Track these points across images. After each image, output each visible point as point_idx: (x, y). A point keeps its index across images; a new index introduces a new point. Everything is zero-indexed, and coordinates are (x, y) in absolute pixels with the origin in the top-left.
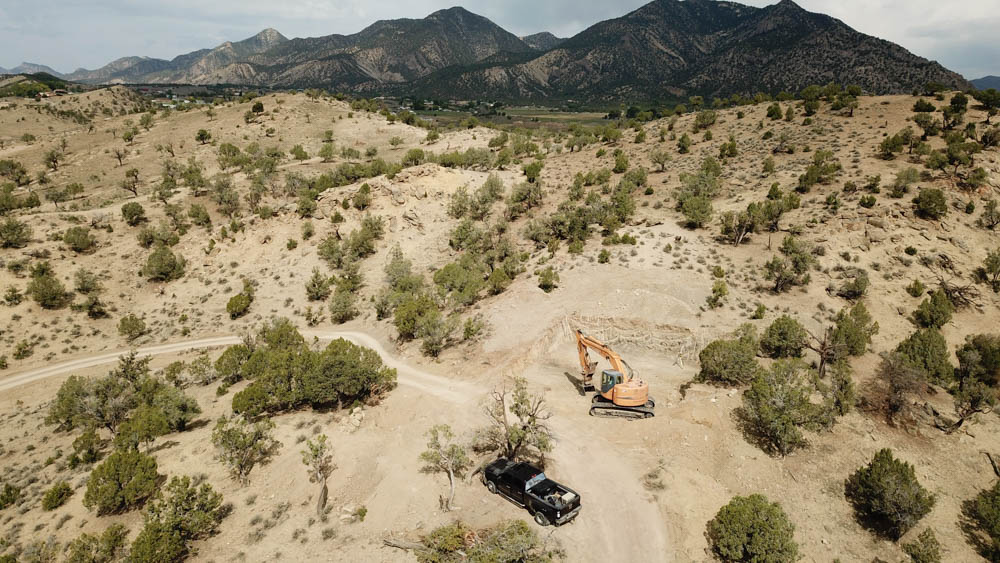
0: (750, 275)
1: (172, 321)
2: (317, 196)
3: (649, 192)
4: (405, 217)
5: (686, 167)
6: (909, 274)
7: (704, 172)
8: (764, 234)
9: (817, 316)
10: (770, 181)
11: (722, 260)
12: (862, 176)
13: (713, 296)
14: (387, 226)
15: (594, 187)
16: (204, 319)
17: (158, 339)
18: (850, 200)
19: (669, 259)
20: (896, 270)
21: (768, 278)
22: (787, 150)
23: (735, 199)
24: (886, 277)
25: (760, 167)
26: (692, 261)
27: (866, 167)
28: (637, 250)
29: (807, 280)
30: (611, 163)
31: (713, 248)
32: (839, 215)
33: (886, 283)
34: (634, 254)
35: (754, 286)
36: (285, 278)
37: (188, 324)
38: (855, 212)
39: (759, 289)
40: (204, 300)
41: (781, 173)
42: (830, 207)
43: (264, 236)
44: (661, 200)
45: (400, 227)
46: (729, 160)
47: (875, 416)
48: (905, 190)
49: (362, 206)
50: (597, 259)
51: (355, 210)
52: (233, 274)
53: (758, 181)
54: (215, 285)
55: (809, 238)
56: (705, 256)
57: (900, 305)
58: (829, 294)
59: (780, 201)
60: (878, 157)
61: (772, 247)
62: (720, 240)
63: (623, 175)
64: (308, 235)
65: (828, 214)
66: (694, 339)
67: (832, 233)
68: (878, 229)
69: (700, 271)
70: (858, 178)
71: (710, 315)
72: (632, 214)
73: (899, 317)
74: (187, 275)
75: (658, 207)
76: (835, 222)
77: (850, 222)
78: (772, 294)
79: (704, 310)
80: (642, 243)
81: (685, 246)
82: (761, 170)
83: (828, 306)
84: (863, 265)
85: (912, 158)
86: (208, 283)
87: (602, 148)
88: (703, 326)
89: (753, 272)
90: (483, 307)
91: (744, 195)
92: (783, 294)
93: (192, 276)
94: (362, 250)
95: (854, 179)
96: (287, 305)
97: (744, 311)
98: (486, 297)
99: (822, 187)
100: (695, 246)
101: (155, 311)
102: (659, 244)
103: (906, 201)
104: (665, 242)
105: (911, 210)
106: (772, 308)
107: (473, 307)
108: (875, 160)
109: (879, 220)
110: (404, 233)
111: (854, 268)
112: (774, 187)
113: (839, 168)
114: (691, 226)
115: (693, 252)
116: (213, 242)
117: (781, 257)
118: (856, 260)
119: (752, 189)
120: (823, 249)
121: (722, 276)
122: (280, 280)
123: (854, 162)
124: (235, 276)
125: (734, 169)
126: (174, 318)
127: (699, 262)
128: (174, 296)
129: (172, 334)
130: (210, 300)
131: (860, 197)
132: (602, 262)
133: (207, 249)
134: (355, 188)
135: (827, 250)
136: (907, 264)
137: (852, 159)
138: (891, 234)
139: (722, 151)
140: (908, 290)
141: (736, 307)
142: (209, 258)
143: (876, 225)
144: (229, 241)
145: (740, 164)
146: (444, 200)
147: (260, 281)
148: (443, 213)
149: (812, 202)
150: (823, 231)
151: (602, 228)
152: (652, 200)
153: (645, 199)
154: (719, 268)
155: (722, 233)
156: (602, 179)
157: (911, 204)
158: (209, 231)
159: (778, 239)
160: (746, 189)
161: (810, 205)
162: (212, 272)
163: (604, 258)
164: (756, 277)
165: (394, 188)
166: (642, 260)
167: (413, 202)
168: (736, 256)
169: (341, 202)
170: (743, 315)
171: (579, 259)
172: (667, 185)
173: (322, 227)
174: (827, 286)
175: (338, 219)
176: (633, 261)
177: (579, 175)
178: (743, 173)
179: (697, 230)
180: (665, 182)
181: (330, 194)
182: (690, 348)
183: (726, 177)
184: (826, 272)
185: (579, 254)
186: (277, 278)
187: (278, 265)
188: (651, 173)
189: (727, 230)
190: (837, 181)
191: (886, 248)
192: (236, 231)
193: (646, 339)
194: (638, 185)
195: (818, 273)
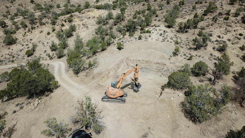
0: (187, 44)
1: (10, 58)
2: (57, 18)
3: (157, 16)
4: (83, 24)
5: (169, 8)
6: (240, 43)
7: (174, 10)
8: (192, 29)
9: (210, 58)
10: (195, 12)
11: (178, 38)
12: (224, 10)
13: (175, 51)
14: (78, 28)
15: (140, 15)
16: (19, 57)
17: (4, 63)
18: (221, 18)
19: (161, 38)
20: (236, 41)
21: (193, 45)
22: (200, 2)
23: (183, 18)
24: (233, 44)
25: (191, 8)
26: (169, 39)
27: (225, 7)
28: (151, 35)
29: (206, 46)
30: (146, 7)
31: (176, 34)
32: (217, 23)
33: (232, 46)
34: (150, 36)
35: (189, 47)
36: (46, 44)
37: (14, 59)
38: (222, 22)
39: (190, 48)
40: (21, 51)
41: (198, 10)
42: (214, 20)
43: (40, 31)
44: (160, 18)
45: (81, 28)
46: (182, 6)
47: (235, 102)
48: (239, 14)
49: (70, 21)
50: (138, 38)
51: (68, 23)
52: (30, 42)
53: (191, 12)
54: (25, 46)
55: (207, 31)
56: (173, 37)
57: (237, 53)
58: (214, 50)
59: (198, 18)
60: (229, 4)
61: (195, 34)
62: (178, 32)
63: (149, 11)
64: (54, 30)
65: (213, 23)
66: (167, 68)
67: (215, 29)
68: (230, 28)
69: (171, 42)
70: (223, 11)
71: (173, 58)
72: (151, 23)
73: (237, 58)
74: (17, 43)
75: (159, 21)
76: (216, 25)
77: (221, 25)
78: (195, 50)
79: (171, 57)
80: (153, 33)
81: (167, 34)
82: (192, 9)
83: (214, 54)
84: (224, 39)
85: (240, 4)
86: (23, 45)
87: (144, 3)
88: (171, 63)
89: (188, 42)
90: (98, 55)
91: (186, 17)
92: (198, 50)
93: (19, 43)
94: (69, 35)
95: (221, 11)
96: (45, 52)
97: (185, 57)
98: (100, 52)
99: (211, 14)
100: (170, 34)
101: (6, 54)
102: (158, 33)
103: (239, 18)
104: (160, 32)
105: (241, 21)
106: (195, 55)
107: (95, 55)
108: (228, 5)
109: (230, 24)
110: (82, 29)
111: (222, 41)
112: (196, 14)
113: (216, 8)
114: (169, 27)
115: (169, 36)
116: (26, 33)
117: (198, 37)
118: (222, 38)
119: (189, 15)
120: (212, 34)
121: (178, 44)
122: (44, 44)
123: (221, 6)
124: (31, 43)
125: (183, 9)
126: (11, 57)
127: (171, 39)
128: (12, 49)
129: (9, 62)
130: (23, 51)
131: (224, 17)
132: (139, 39)
133: (24, 35)
134: (68, 16)
135: (213, 34)
136: (239, 39)
137: (220, 5)
138: (234, 29)
139: (180, 3)
140: (240, 48)
141: (182, 55)
142: (24, 38)
143: (229, 26)
144: (30, 32)
145: (185, 7)
146: (95, 19)
147: (38, 45)
148: (95, 23)
149: (208, 19)
150: (212, 28)
151: (140, 28)
152: (158, 19)
153: (156, 18)
154: (177, 41)
155: (179, 29)
156: (143, 12)
157: (241, 19)
158: (25, 29)
159: (197, 31)
160: (187, 15)
161: (208, 20)
162: (24, 42)
163: (140, 38)
164: (189, 44)
165: (80, 16)
166: (152, 39)
167: (86, 20)
168: (183, 37)
169: (64, 20)
170: (185, 58)
171: (132, 38)
172: (162, 14)
173: (57, 28)
174: (213, 47)
175: (63, 25)
176: (149, 39)
177: (136, 11)
178: (186, 10)
179: (171, 28)
180: (162, 13)
181: (61, 18)
182: (166, 71)
183: (181, 11)
184: (213, 42)
185: (132, 37)
186: (43, 44)
187: (44, 40)
188: (158, 10)
189: (180, 28)
190: (216, 12)
191: (232, 34)
192: (33, 29)
193: (151, 67)
194: (154, 14)
195: (210, 42)
